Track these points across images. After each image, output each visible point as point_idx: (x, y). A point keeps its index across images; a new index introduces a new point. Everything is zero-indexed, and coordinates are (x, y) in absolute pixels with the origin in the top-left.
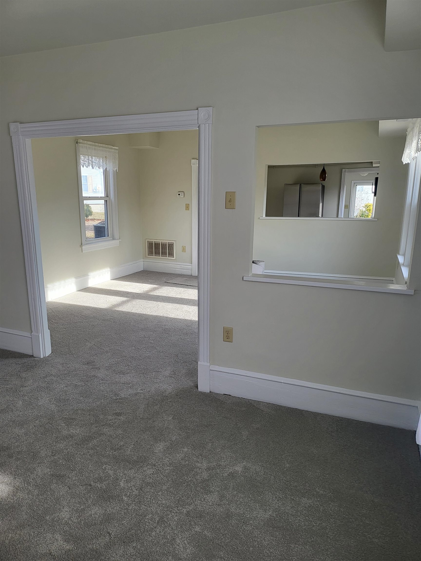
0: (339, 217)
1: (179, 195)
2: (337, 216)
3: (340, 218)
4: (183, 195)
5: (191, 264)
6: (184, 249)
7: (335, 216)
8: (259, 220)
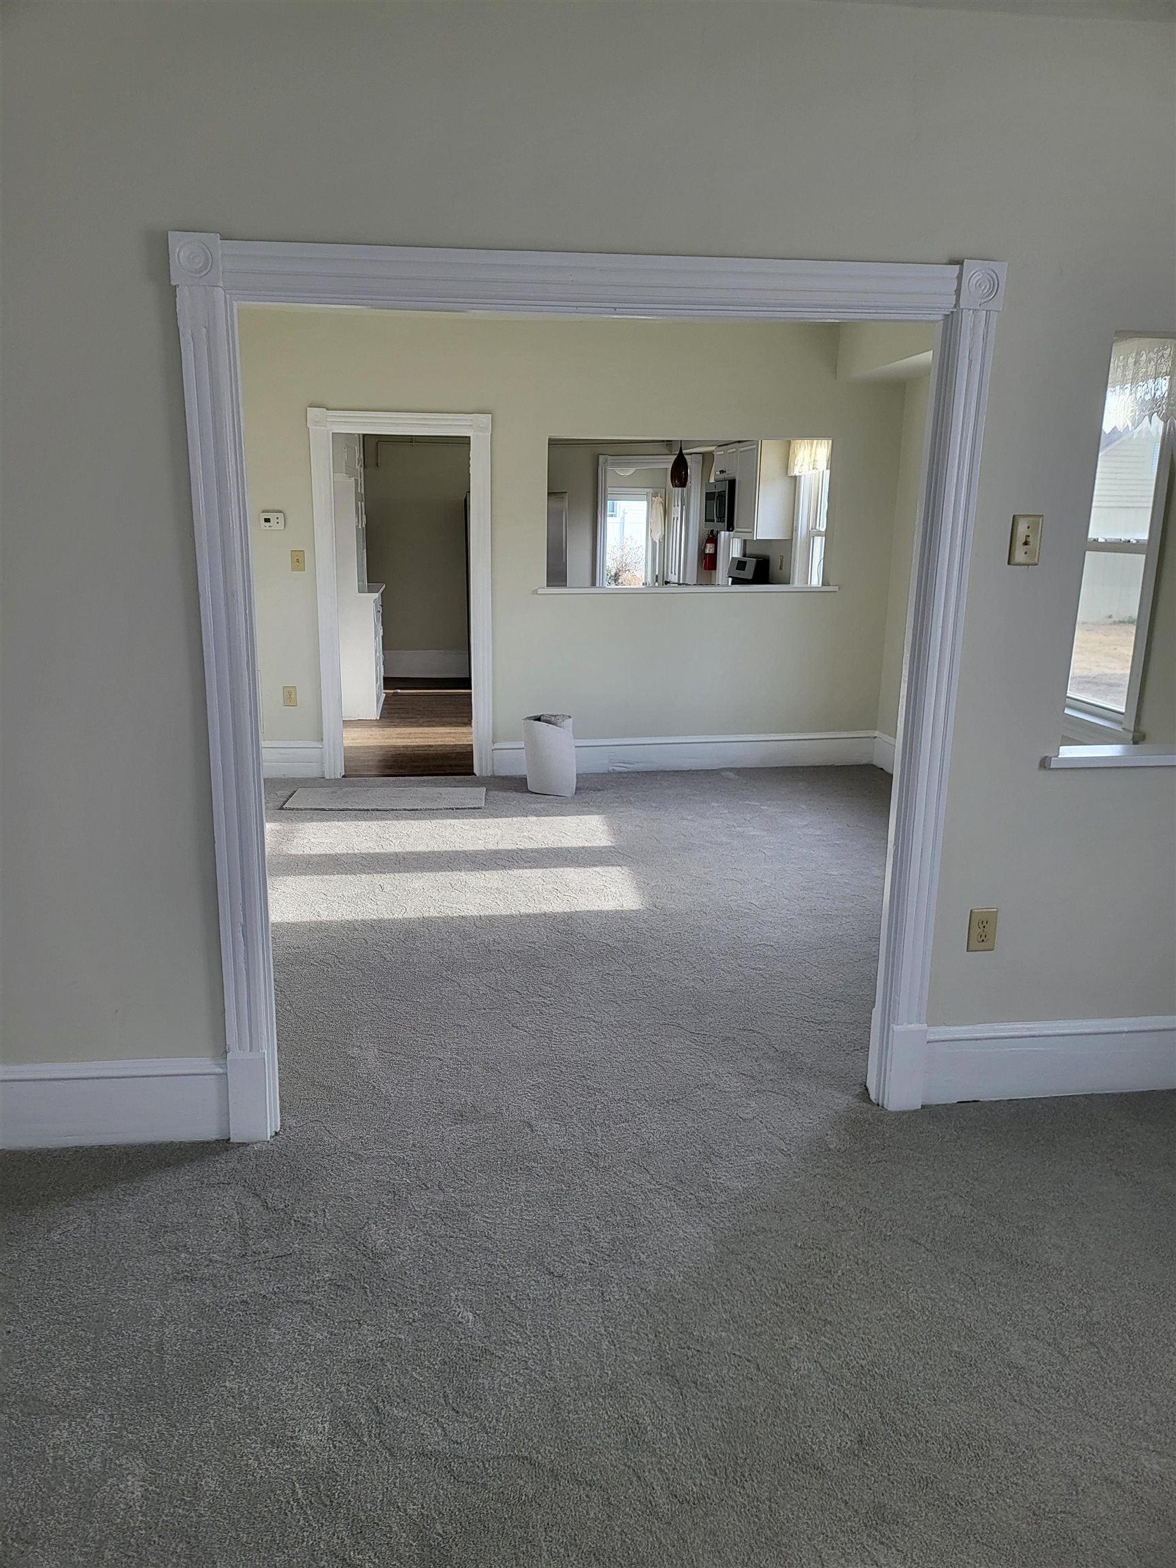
0: (598, 585)
1: (267, 520)
2: (593, 584)
3: (600, 587)
4: (281, 520)
5: (318, 741)
6: (289, 696)
7: (588, 583)
8: (536, 596)
